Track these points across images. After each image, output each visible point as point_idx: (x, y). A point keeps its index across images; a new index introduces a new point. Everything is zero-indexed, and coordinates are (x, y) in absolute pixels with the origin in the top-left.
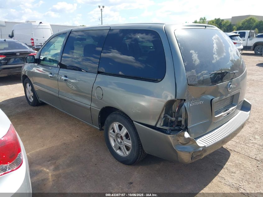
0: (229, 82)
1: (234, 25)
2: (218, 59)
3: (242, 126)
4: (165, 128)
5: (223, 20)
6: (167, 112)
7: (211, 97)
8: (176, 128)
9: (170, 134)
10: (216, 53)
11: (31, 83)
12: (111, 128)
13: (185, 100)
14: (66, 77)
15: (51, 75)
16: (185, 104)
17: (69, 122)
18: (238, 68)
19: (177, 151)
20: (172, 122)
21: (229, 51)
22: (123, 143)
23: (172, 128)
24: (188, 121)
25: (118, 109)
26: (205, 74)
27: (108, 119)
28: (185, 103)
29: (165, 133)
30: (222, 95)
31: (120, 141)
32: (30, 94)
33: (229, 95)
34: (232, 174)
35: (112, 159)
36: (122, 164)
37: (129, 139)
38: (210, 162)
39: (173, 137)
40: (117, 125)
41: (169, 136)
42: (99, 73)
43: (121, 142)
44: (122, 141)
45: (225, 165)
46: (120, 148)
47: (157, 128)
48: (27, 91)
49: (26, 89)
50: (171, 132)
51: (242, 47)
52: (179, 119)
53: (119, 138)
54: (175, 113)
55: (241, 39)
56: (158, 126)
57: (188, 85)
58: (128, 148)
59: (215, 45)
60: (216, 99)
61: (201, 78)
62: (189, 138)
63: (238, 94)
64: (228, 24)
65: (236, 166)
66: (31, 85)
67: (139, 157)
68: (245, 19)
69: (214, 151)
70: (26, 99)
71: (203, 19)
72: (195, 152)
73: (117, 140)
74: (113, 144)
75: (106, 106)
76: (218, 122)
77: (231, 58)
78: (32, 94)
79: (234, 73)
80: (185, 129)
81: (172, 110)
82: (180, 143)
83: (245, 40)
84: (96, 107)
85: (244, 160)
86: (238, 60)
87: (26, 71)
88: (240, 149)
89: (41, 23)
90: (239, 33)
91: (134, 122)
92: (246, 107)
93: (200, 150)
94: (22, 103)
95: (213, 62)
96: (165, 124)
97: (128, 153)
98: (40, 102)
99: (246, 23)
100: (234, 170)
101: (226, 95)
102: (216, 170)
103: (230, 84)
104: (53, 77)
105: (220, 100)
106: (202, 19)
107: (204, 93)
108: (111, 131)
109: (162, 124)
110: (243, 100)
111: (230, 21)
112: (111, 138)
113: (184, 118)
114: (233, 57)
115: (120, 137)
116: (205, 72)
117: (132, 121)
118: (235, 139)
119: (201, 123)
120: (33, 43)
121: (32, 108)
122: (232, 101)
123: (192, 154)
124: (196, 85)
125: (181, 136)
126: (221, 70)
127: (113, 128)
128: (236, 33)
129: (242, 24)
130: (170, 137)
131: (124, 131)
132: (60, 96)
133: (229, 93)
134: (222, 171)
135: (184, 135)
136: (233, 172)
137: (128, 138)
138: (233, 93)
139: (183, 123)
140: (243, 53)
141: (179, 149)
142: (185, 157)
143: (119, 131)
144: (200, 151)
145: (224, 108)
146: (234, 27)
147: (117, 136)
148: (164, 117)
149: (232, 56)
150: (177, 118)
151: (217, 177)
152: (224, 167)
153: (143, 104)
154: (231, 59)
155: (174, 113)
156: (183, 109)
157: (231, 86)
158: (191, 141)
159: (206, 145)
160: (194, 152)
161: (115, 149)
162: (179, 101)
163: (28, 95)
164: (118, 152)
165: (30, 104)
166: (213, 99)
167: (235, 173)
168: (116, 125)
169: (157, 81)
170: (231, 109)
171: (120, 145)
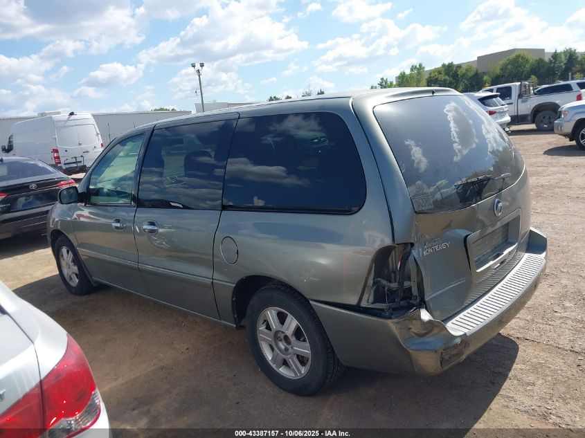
0: (496, 198)
1: (485, 73)
2: (465, 152)
3: (534, 285)
4: (378, 306)
5: (459, 66)
6: (378, 274)
7: (463, 233)
8: (403, 303)
9: (390, 318)
10: (457, 140)
11: (72, 244)
12: (261, 320)
13: (412, 245)
14: (152, 224)
15: (118, 225)
16: (415, 253)
17: (164, 320)
18: (508, 165)
19: (411, 351)
20: (391, 292)
21: (484, 132)
22: (290, 350)
23: (394, 305)
24: (425, 287)
25: (273, 279)
26: (444, 188)
27: (254, 301)
28: (413, 251)
29: (380, 316)
30: (484, 226)
31: (283, 347)
32: (71, 270)
33: (499, 225)
34: (528, 388)
35: (271, 389)
36: (293, 396)
37: (304, 341)
38: (478, 368)
39: (398, 323)
40: (274, 313)
41: (389, 322)
42: (224, 208)
43: (286, 349)
44: (289, 347)
45: (510, 370)
46: (285, 363)
47: (363, 307)
48: (63, 263)
49: (62, 261)
50: (392, 314)
51: (507, 119)
52: (406, 284)
53: (281, 340)
54: (394, 272)
55: (503, 102)
56: (364, 304)
57: (416, 212)
58: (302, 360)
59: (452, 125)
60: (474, 236)
61: (438, 196)
62: (430, 321)
63: (517, 220)
64: (472, 73)
65: (535, 369)
66: (72, 248)
67: (329, 376)
68: (506, 59)
69: (483, 343)
70: (61, 281)
71: (418, 67)
72: (448, 348)
73: (277, 345)
74: (269, 356)
75: (247, 275)
76: (484, 281)
77: (489, 146)
78: (76, 268)
79: (504, 179)
80: (420, 305)
81: (388, 269)
82: (413, 335)
83: (512, 103)
84: (226, 280)
85: (548, 355)
86: (505, 149)
87: (58, 221)
88: (536, 333)
89: (72, 114)
90: (498, 90)
91: (311, 302)
92: (536, 244)
93: (457, 344)
94: (52, 292)
95: (455, 159)
96: (379, 297)
97: (303, 370)
98: (94, 285)
99: (509, 67)
100: (531, 378)
101: (493, 225)
102: (493, 384)
103: (499, 202)
104: (122, 229)
105: (482, 237)
106: (416, 67)
107: (448, 227)
108: (262, 328)
109: (371, 299)
110: (528, 230)
111: (475, 66)
112: (262, 342)
113: (416, 280)
114: (495, 145)
115: (282, 338)
116: (444, 182)
117: (307, 301)
118: (522, 314)
119: (451, 288)
120: (58, 158)
121: (77, 299)
122: (507, 236)
123: (442, 353)
124: (429, 211)
125: (415, 319)
126: (476, 175)
127: (265, 321)
128: (491, 91)
129: (502, 69)
130: (392, 325)
131: (292, 323)
132: (141, 266)
133: (498, 219)
134: (507, 384)
135: (420, 316)
136: (529, 384)
137: (302, 339)
138: (506, 219)
139: (415, 291)
140: (512, 131)
141: (412, 348)
142: (428, 362)
143: (279, 325)
144: (456, 346)
145: (492, 251)
146: (485, 78)
147: (276, 336)
148: (374, 283)
149: (492, 142)
150: (401, 284)
151: (497, 397)
152: (510, 375)
153: (323, 261)
154: (490, 149)
155: (393, 274)
156: (411, 264)
157: (500, 205)
158: (436, 326)
159: (466, 331)
160: (444, 350)
161: (274, 366)
162: (401, 247)
163: (65, 271)
164: (283, 371)
165: (72, 292)
166: (467, 236)
167: (534, 384)
168: (271, 314)
169: (350, 211)
170: (506, 252)
171: (284, 356)
